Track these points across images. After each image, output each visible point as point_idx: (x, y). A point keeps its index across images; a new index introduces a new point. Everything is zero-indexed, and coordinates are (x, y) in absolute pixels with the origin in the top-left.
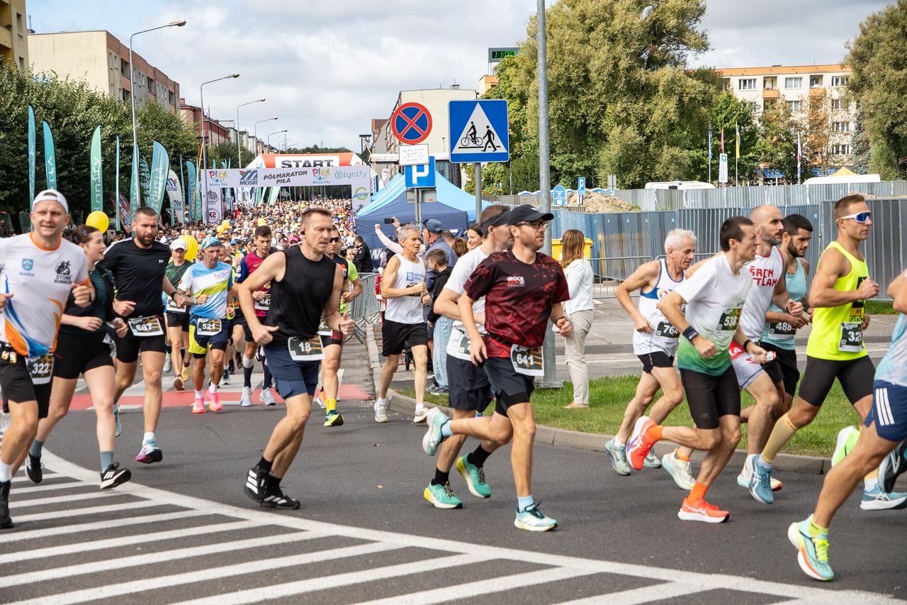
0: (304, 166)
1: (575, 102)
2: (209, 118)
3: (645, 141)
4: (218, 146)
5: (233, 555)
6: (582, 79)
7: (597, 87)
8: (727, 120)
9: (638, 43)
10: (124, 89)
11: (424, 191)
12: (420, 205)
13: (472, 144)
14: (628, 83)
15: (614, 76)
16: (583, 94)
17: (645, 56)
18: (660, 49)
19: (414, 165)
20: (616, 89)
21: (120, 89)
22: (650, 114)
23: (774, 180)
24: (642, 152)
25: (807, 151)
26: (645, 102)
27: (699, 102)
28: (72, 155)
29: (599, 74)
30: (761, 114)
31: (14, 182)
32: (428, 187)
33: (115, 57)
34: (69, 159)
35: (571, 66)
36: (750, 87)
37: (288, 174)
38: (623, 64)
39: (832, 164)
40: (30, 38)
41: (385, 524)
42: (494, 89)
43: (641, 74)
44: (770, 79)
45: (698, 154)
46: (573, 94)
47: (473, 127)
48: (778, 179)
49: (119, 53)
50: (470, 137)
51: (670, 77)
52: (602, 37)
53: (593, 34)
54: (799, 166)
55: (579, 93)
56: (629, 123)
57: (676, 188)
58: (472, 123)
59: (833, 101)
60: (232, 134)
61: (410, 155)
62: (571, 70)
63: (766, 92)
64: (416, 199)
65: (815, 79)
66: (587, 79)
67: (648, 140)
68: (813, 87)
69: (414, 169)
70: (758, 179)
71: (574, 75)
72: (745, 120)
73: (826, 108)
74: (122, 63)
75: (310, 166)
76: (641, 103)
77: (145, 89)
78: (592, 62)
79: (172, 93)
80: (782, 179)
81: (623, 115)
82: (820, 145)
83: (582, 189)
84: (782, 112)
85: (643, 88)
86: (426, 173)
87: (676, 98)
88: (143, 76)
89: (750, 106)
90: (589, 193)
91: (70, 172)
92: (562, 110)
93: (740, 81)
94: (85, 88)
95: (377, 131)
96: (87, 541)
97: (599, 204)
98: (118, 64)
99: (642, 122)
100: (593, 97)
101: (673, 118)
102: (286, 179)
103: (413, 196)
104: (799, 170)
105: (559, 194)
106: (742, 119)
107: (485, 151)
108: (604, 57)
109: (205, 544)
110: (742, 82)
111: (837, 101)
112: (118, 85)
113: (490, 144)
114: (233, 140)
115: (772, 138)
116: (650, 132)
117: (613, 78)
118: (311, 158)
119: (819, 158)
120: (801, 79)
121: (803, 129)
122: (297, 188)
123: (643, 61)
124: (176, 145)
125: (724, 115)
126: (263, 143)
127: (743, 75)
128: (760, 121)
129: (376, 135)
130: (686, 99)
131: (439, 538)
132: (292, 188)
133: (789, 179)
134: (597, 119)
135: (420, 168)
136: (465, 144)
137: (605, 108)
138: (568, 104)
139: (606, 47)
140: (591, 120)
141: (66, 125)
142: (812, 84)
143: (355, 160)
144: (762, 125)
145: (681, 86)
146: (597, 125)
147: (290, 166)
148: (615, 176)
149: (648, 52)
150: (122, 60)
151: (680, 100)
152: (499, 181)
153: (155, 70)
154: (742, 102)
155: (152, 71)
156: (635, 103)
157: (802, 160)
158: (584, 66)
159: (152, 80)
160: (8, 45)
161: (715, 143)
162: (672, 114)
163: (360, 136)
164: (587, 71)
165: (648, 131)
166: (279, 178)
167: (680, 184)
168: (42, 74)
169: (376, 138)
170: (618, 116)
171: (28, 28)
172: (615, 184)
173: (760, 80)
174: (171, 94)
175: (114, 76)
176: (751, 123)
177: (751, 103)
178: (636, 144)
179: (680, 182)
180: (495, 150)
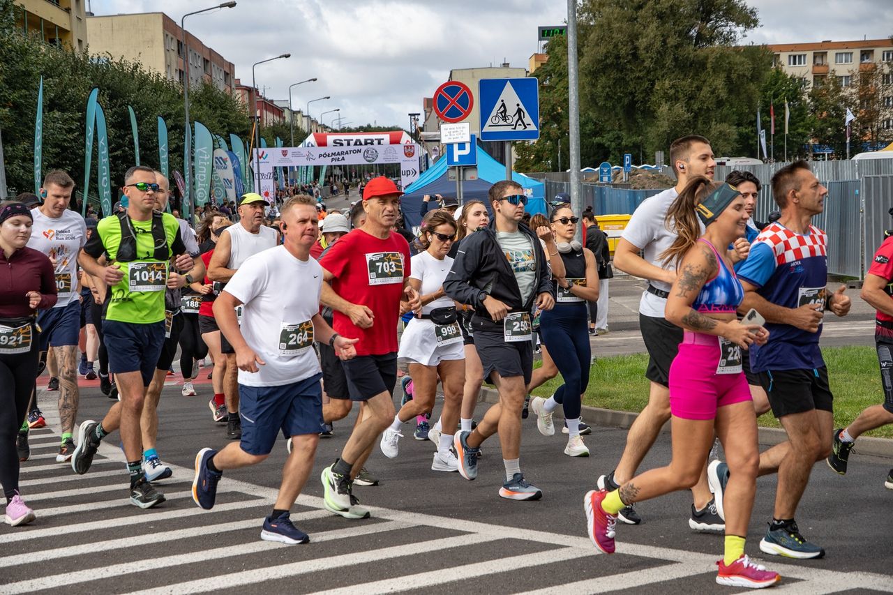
0: (356, 144)
1: (623, 79)
2: (264, 98)
3: (693, 118)
4: (272, 125)
5: (244, 534)
6: (630, 57)
7: (645, 64)
8: (775, 96)
9: (686, 21)
10: (180, 70)
11: (465, 169)
12: (461, 182)
13: (502, 122)
14: (676, 59)
15: (661, 54)
16: (632, 71)
17: (693, 33)
18: (708, 26)
19: (456, 143)
20: (663, 66)
21: (176, 70)
22: (698, 90)
23: (824, 155)
24: (690, 128)
25: (857, 126)
26: (693, 79)
27: (747, 78)
28: (126, 135)
29: (647, 52)
30: (810, 90)
31: (68, 162)
32: (468, 164)
33: (172, 39)
34: (123, 140)
35: (620, 44)
36: (800, 63)
37: (342, 153)
38: (672, 41)
39: (882, 139)
40: (89, 21)
41: (400, 503)
42: (543, 67)
43: (689, 51)
44: (821, 54)
45: (747, 131)
46: (622, 71)
47: (503, 105)
48: (828, 154)
49: (175, 34)
50: (500, 115)
51: (719, 54)
52: (651, 15)
53: (642, 13)
54: (848, 141)
55: (628, 70)
56: (677, 99)
57: (724, 164)
58: (502, 101)
59: (883, 75)
60: (287, 114)
61: (452, 133)
62: (620, 48)
63: (816, 68)
64: (457, 176)
65: (866, 54)
66: (635, 56)
67: (696, 117)
68: (864, 62)
69: (456, 147)
70: (807, 155)
71: (623, 52)
72: (795, 95)
73: (877, 83)
74: (178, 44)
75: (361, 144)
76: (689, 80)
77: (201, 70)
78: (640, 40)
79: (228, 74)
80: (832, 154)
81: (672, 92)
82: (871, 120)
83: (628, 165)
84: (832, 87)
85: (691, 65)
86: (467, 151)
87: (723, 75)
88: (199, 56)
89: (799, 82)
90: (636, 170)
91: (124, 151)
92: (610, 88)
93: (790, 56)
94: (138, 69)
95: (429, 110)
96: (102, 520)
97: (646, 181)
98: (174, 46)
99: (690, 98)
100: (641, 74)
101: (722, 95)
102: (341, 157)
103: (453, 174)
104: (848, 145)
105: (605, 171)
106: (792, 95)
107: (515, 129)
108: (652, 35)
109: (218, 523)
110: (792, 58)
111: (888, 75)
112: (174, 66)
113: (520, 122)
114: (288, 119)
115: (822, 114)
116: (698, 108)
117: (661, 55)
118: (363, 137)
119: (868, 132)
120: (851, 53)
121: (852, 104)
122: (351, 166)
123: (691, 37)
124: (229, 125)
125: (773, 92)
126: (317, 122)
127: (792, 51)
128: (809, 96)
129: (428, 114)
130: (734, 76)
131: (451, 517)
132: (345, 166)
133: (839, 154)
134: (645, 96)
135: (462, 146)
136: (496, 122)
137: (653, 84)
138: (616, 82)
139: (655, 24)
140: (639, 97)
141: (120, 106)
142: (862, 59)
143: (406, 138)
144: (812, 101)
145: (729, 63)
146: (644, 102)
147: (342, 145)
148: (663, 153)
149: (697, 28)
150: (178, 41)
151: (728, 77)
152: (547, 159)
153: (211, 50)
154: (791, 78)
155: (208, 52)
156: (683, 80)
157: (851, 135)
158: (633, 43)
159: (207, 61)
160: (67, 28)
161: (764, 119)
162: (720, 91)
163: (409, 115)
164: (636, 48)
165: (696, 108)
166: (333, 157)
167: (728, 160)
168: (97, 56)
169: (427, 116)
170: (667, 93)
171: (87, 10)
172: (662, 161)
173: (810, 55)
174: (226, 74)
175: (170, 58)
176: (800, 99)
177: (800, 79)
178: (684, 121)
179: (728, 158)
180: (526, 127)
